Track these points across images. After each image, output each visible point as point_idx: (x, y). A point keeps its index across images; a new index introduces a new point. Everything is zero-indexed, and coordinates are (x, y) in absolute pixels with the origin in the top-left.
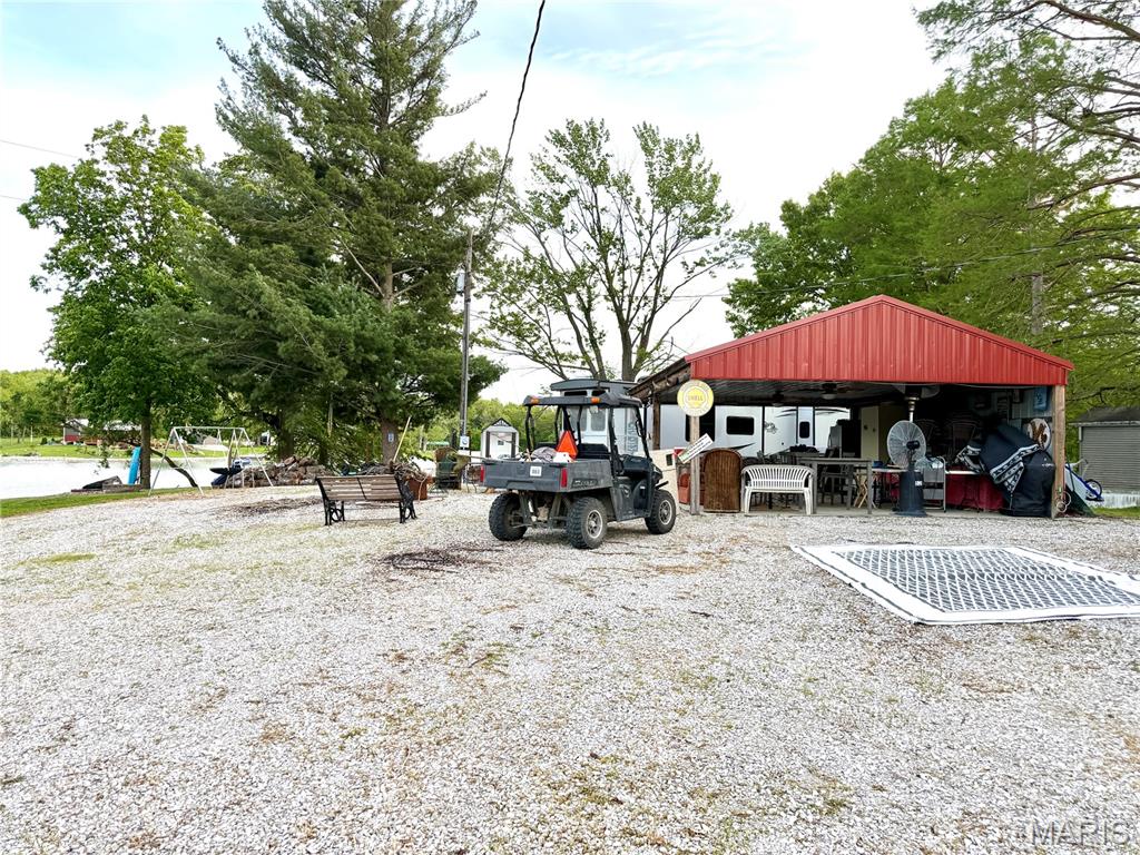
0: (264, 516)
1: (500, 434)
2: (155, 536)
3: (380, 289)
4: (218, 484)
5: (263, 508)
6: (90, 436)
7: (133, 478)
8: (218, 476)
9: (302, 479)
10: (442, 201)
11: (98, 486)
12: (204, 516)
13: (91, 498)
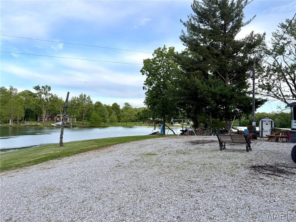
0: (198, 145)
1: (267, 121)
2: (171, 149)
3: (224, 79)
4: (182, 134)
5: (198, 142)
6: (152, 122)
7: (161, 132)
8: (182, 132)
9: (203, 134)
10: (242, 52)
11: (155, 133)
12: (182, 144)
13: (153, 137)
